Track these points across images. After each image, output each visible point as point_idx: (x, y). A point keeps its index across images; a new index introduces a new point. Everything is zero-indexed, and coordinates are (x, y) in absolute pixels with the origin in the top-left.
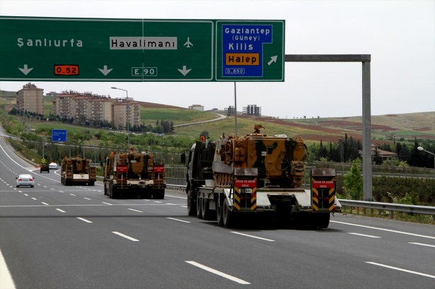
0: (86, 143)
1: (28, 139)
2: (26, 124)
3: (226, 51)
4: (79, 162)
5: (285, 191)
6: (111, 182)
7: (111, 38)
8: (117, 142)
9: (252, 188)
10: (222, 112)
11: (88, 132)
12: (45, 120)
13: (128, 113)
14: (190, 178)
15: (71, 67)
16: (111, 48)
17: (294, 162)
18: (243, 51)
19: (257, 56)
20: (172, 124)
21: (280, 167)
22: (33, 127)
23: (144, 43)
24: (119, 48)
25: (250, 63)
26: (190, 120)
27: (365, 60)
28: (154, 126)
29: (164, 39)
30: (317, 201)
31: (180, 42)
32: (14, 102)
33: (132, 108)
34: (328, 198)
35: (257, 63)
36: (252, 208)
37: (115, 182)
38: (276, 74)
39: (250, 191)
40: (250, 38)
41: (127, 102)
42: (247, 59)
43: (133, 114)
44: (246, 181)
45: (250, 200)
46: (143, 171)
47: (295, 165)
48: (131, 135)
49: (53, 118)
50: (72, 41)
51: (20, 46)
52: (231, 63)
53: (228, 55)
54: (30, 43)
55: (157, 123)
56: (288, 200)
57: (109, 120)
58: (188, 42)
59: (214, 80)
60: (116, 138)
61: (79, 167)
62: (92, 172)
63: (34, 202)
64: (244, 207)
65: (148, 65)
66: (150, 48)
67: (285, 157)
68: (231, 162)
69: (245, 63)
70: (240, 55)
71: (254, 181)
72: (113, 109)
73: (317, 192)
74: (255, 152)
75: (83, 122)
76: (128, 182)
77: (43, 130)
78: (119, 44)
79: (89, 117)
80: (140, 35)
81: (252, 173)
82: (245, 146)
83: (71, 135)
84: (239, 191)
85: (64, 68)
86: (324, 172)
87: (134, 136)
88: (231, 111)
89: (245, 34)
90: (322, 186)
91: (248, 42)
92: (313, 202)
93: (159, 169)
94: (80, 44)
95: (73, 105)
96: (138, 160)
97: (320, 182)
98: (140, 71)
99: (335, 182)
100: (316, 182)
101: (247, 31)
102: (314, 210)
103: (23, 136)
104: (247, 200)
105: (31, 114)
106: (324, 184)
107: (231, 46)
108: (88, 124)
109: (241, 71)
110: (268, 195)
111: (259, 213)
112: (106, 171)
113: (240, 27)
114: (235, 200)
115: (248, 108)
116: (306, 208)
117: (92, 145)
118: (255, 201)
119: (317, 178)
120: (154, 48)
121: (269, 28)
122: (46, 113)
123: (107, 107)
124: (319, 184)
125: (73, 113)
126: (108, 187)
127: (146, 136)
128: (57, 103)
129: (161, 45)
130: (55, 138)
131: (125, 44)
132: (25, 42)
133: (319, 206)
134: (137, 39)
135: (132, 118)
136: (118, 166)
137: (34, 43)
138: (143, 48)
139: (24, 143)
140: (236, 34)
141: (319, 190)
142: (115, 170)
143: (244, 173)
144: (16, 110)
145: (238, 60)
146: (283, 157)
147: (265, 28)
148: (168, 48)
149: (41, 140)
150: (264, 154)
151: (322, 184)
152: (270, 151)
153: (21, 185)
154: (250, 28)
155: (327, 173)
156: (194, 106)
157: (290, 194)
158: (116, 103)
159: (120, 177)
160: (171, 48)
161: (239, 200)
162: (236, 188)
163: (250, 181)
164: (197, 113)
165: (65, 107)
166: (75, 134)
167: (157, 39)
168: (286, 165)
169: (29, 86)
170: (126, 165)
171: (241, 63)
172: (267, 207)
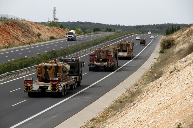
30: (52, 88)
44: (28, 82)
74: (44, 70)
84: (26, 85)
90: (54, 84)
92: (51, 89)
124: (53, 83)
133: (53, 90)
141: (53, 85)
150: (48, 70)
151: (54, 83)
152: (50, 69)
155: (55, 79)
161: (26, 88)
163: (29, 82)
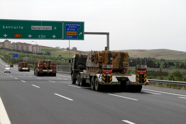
0: (24, 58)
1: (6, 56)
2: (6, 52)
3: (67, 30)
4: (24, 64)
5: (123, 75)
6: (37, 71)
7: (32, 26)
8: (33, 58)
9: (110, 74)
10: (65, 49)
11: (25, 55)
12: (11, 51)
13: (37, 49)
14: (73, 69)
15: (19, 35)
16: (32, 29)
17: (124, 63)
18: (72, 31)
19: (76, 32)
20: (50, 53)
21: (118, 65)
22: (7, 53)
23: (42, 28)
24: (34, 29)
25: (74, 34)
26: (56, 51)
27: (108, 34)
28: (45, 53)
29: (48, 27)
31: (53, 28)
32: (2, 45)
33: (38, 47)
34: (143, 79)
35: (76, 34)
36: (110, 83)
37: (38, 70)
38: (82, 38)
39: (109, 75)
40: (74, 27)
41: (37, 46)
42: (73, 33)
43: (38, 49)
45: (109, 79)
46: (48, 67)
47: (125, 64)
48: (38, 56)
49: (14, 50)
50: (20, 27)
51: (4, 28)
52: (68, 34)
53: (67, 32)
54: (7, 27)
55: (46, 52)
56: (125, 79)
57: (31, 51)
58: (55, 28)
59: (63, 39)
60: (33, 57)
61: (25, 65)
62: (29, 67)
63: (8, 76)
64: (107, 82)
65: (43, 34)
66: (44, 29)
67: (121, 60)
68: (97, 62)
69: (72, 34)
70: (71, 32)
71: (111, 71)
72: (32, 48)
73: (139, 76)
75: (23, 51)
76: (43, 70)
77: (11, 54)
78: (34, 28)
79: (25, 50)
80: (41, 25)
81: (110, 67)
82: (104, 55)
83: (19, 55)
85: (17, 35)
86: (142, 67)
87: (39, 56)
88: (68, 49)
89: (72, 26)
91: (73, 28)
93: (54, 66)
94: (22, 28)
95: (20, 46)
96: (47, 63)
97: (140, 71)
98: (41, 36)
99: (147, 71)
100: (138, 71)
101: (73, 25)
102: (137, 84)
103: (5, 56)
104: (108, 79)
105: (7, 49)
106: (142, 72)
107: (68, 29)
108: (24, 52)
109: (71, 37)
110: (116, 77)
111: (113, 85)
112: (35, 67)
113: (71, 24)
114: (103, 79)
115: (73, 48)
116: (134, 83)
117: (26, 59)
118: (112, 80)
119: (139, 70)
120: (45, 29)
121: (80, 24)
122: (12, 49)
123: (30, 47)
125: (20, 49)
126: (36, 72)
127: (42, 56)
128: (15, 46)
129: (47, 29)
130: (14, 56)
131: (36, 28)
132: (5, 27)
134: (39, 27)
135: (38, 51)
136: (40, 65)
137: (8, 27)
138: (41, 29)
139: (5, 58)
140: (70, 26)
142: (38, 66)
143: (107, 67)
144: (2, 47)
145: (70, 33)
146: (119, 60)
147: (78, 24)
148: (49, 29)
149: (10, 57)
153: (6, 72)
154: (74, 24)
156: (57, 47)
157: (126, 76)
158: (33, 46)
159: (40, 69)
160: (50, 29)
162: (103, 74)
164: (58, 49)
165: (18, 47)
166: (21, 55)
167: (46, 27)
168: (121, 64)
169: (6, 40)
170: (42, 65)
171: (71, 34)
172: (116, 82)
